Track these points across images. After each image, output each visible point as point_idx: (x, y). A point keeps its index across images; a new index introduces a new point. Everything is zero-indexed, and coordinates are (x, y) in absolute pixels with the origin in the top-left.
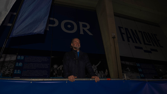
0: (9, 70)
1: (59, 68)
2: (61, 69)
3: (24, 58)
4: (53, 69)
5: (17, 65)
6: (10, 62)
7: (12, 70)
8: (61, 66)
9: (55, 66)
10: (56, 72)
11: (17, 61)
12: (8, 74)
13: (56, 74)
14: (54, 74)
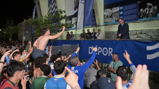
0: (117, 18)
1: (144, 11)
2: (145, 12)
3: (123, 8)
4: (140, 13)
5: (120, 14)
6: (117, 12)
7: (118, 17)
8: (145, 9)
9: (142, 10)
10: (142, 14)
11: (120, 11)
12: (117, 20)
13: (142, 16)
14: (141, 16)
